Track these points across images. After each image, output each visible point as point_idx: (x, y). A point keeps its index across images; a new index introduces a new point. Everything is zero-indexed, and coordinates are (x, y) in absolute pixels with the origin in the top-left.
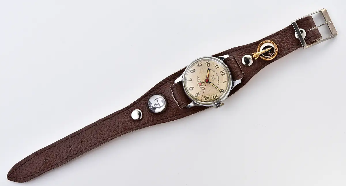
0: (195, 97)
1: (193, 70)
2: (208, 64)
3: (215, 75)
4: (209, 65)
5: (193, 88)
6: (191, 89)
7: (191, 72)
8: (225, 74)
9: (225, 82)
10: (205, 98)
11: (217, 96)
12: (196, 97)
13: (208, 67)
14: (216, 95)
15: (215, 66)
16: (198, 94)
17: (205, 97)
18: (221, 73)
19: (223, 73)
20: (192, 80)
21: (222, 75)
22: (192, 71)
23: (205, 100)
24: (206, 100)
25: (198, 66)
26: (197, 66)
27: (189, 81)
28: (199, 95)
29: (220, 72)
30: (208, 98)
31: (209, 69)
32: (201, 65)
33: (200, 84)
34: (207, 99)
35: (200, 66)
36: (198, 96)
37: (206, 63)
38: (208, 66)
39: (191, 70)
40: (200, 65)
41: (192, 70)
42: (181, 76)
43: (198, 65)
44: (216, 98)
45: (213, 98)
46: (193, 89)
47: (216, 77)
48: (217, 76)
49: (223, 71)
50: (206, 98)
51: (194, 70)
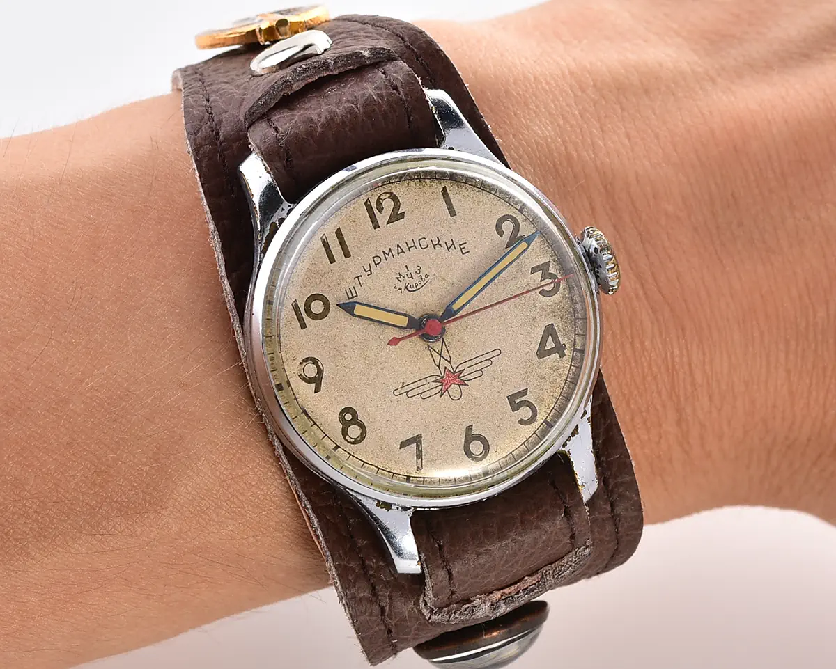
0: (537, 425)
1: (346, 425)
2: (308, 311)
3: (398, 263)
4: (317, 307)
5: (470, 437)
6: (476, 447)
7: (356, 442)
8: (393, 197)
9: (449, 204)
10: (550, 352)
11: (543, 267)
12: (541, 417)
13: (335, 312)
14: (534, 270)
15: (332, 260)
16: (516, 401)
17: (542, 353)
18: (382, 218)
19: (388, 205)
20: (417, 440)
21: (396, 216)
22: (354, 431)
23: (562, 355)
24: (560, 349)
25: (317, 381)
26: (317, 389)
27: (419, 455)
28: (524, 393)
29: (376, 226)
30: (550, 331)
31: (348, 308)
32: (315, 361)
33: (451, 379)
34: (555, 339)
35: (320, 372)
36: (530, 405)
37: (303, 326)
38: (323, 315)
39: (339, 439)
40: (311, 371)
41: (345, 434)
42: (380, 513)
43: (308, 380)
44: (552, 276)
45: (556, 298)
46: (478, 437)
47: (413, 258)
48: (400, 251)
49: (369, 208)
50: (550, 344)
51: (348, 417)
